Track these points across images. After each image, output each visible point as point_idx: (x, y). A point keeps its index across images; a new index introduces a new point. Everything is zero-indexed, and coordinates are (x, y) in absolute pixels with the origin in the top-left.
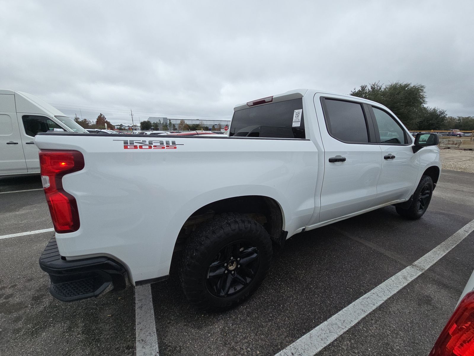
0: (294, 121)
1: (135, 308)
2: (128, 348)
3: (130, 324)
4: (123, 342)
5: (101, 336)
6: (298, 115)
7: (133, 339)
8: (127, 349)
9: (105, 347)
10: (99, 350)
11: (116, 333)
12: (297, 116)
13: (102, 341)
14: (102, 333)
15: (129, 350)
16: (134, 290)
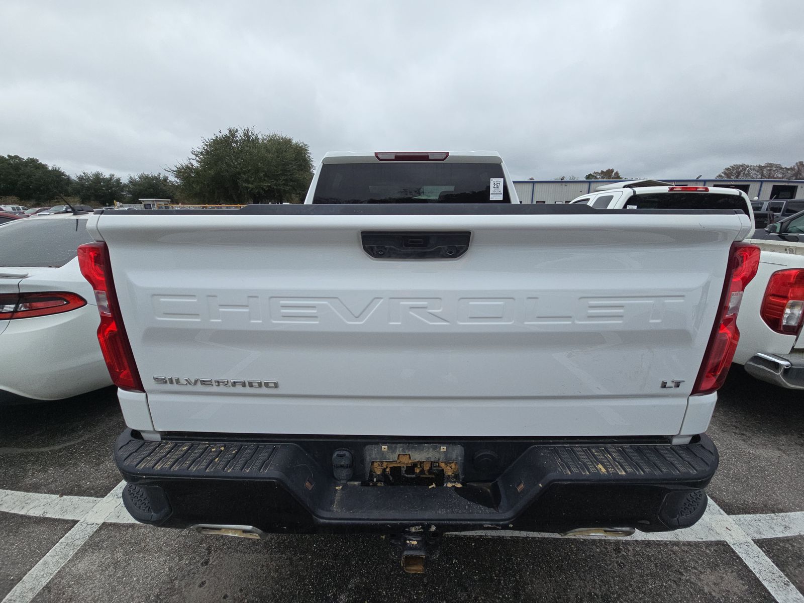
0: (491, 192)
1: (538, 538)
2: (617, 551)
3: (573, 546)
4: (607, 558)
5: (595, 594)
6: (498, 185)
7: (602, 544)
8: (619, 552)
9: (618, 585)
10: (625, 595)
11: (591, 568)
12: (496, 186)
13: (608, 590)
14: (590, 593)
15: (621, 549)
16: (490, 537)
